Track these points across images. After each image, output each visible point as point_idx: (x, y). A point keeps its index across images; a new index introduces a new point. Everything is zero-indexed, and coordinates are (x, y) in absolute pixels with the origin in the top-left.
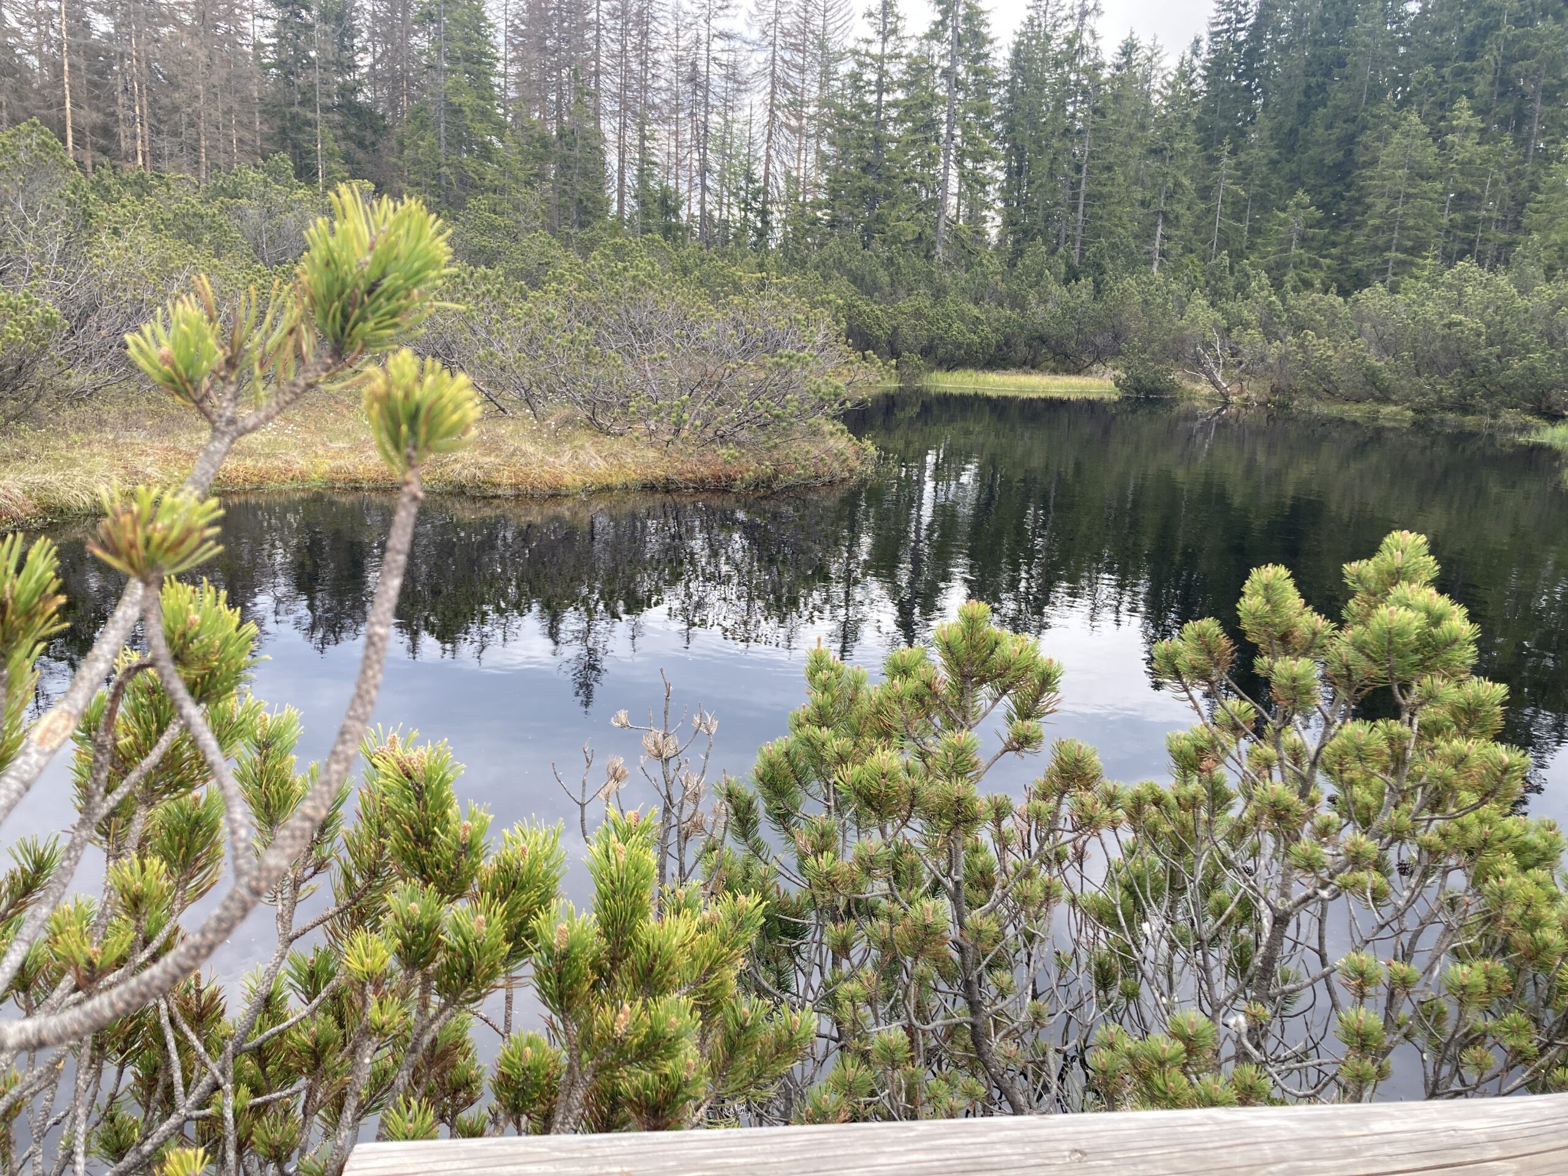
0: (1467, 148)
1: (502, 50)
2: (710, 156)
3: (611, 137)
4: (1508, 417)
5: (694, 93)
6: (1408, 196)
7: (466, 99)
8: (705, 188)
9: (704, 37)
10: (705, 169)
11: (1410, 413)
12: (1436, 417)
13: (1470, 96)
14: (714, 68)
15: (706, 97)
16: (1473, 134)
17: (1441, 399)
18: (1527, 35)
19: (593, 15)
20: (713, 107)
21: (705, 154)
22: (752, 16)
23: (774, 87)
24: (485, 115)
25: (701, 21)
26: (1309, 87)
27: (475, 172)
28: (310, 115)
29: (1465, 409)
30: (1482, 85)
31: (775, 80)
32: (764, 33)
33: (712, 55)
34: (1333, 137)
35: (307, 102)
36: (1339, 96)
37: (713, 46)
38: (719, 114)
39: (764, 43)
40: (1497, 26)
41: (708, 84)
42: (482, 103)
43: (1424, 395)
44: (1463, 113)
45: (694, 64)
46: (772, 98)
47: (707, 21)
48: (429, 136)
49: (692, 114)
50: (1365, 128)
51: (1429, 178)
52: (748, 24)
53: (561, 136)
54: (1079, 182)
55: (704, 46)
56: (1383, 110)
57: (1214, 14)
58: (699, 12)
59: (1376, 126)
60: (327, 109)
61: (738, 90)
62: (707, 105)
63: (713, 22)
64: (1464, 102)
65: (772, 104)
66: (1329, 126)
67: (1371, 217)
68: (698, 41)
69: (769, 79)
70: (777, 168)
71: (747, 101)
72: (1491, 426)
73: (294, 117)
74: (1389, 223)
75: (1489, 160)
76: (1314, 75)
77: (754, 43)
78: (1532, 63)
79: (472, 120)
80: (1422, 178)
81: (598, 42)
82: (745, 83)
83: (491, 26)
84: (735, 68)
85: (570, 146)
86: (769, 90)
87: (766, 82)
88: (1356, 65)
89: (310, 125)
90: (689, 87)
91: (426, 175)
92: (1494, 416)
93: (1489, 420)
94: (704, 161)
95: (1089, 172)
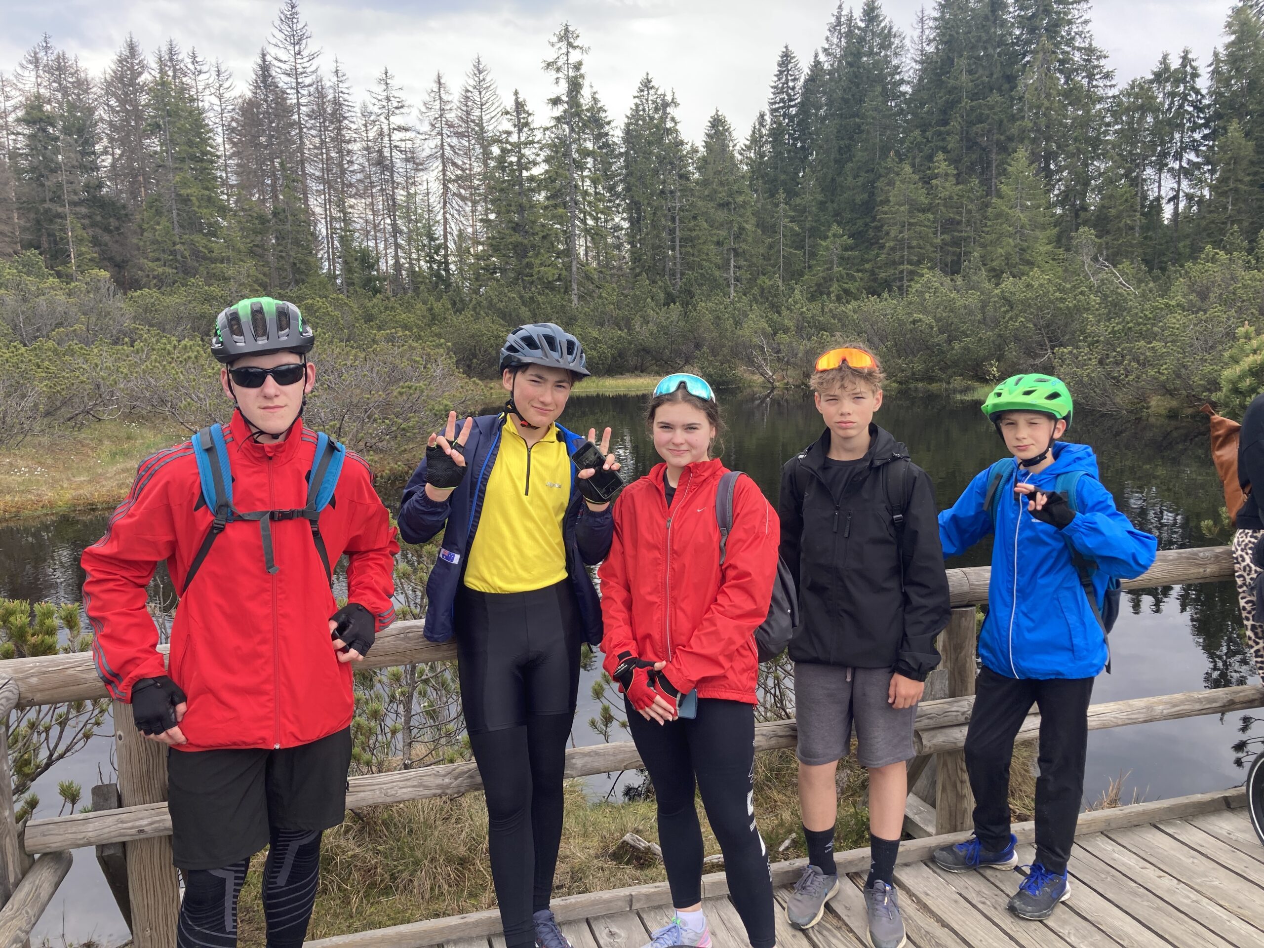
0: (947, 187)
1: (222, 148)
2: (399, 222)
3: (318, 210)
4: (958, 382)
5: (382, 173)
6: (910, 224)
7: (193, 191)
8: (397, 246)
9: (386, 130)
10: (396, 231)
11: (895, 385)
12: (912, 386)
13: (945, 150)
14: (396, 154)
15: (392, 176)
16: (951, 178)
17: (914, 374)
18: (980, 106)
19: (296, 117)
20: (398, 184)
21: (395, 220)
22: (422, 113)
23: (444, 166)
24: (210, 201)
25: (382, 118)
26: (840, 148)
27: (206, 247)
28: (60, 210)
29: (931, 379)
30: (952, 142)
31: (445, 161)
32: (433, 125)
33: (394, 143)
34: (859, 184)
35: (57, 198)
36: (860, 153)
37: (394, 137)
38: (403, 188)
39: (433, 133)
40: (959, 101)
41: (393, 167)
42: (207, 193)
43: (903, 371)
44: (941, 164)
45: (380, 152)
46: (444, 175)
47: (387, 118)
48: (164, 222)
49: (382, 190)
50: (880, 176)
51: (924, 211)
52: (420, 120)
53: (275, 214)
54: (675, 228)
55: (386, 138)
56: (889, 163)
57: (772, 96)
58: (380, 111)
59: (887, 174)
60: (73, 204)
61: (417, 170)
62: (393, 182)
63: (392, 119)
64: (940, 156)
65: (444, 179)
66: (856, 177)
67: (888, 241)
68: (381, 134)
69: (440, 160)
70: (454, 228)
71: (425, 178)
72: (946, 390)
73: (47, 211)
74: (901, 244)
75: (963, 196)
76: (842, 139)
77: (426, 134)
78: (986, 126)
79: (199, 207)
80: (919, 211)
81: (301, 138)
82: (422, 164)
83: (211, 131)
84: (413, 153)
85: (283, 222)
86: (440, 168)
87: (438, 164)
88: (868, 132)
89: (61, 218)
90: (377, 169)
91: (164, 251)
92: (949, 383)
93: (944, 385)
94: (394, 225)
95: (681, 221)
